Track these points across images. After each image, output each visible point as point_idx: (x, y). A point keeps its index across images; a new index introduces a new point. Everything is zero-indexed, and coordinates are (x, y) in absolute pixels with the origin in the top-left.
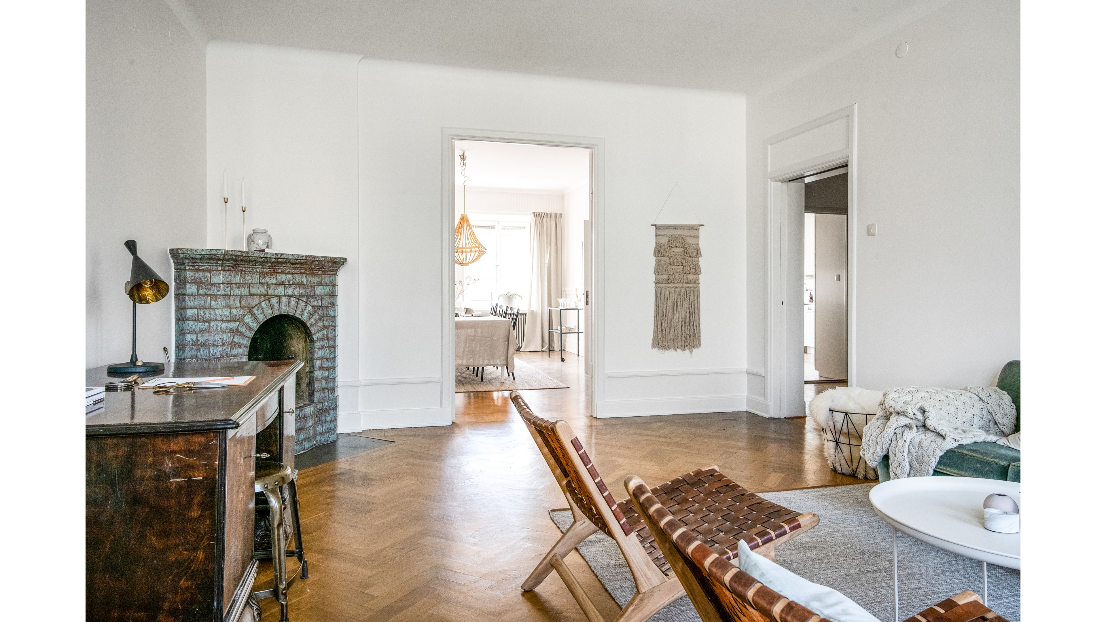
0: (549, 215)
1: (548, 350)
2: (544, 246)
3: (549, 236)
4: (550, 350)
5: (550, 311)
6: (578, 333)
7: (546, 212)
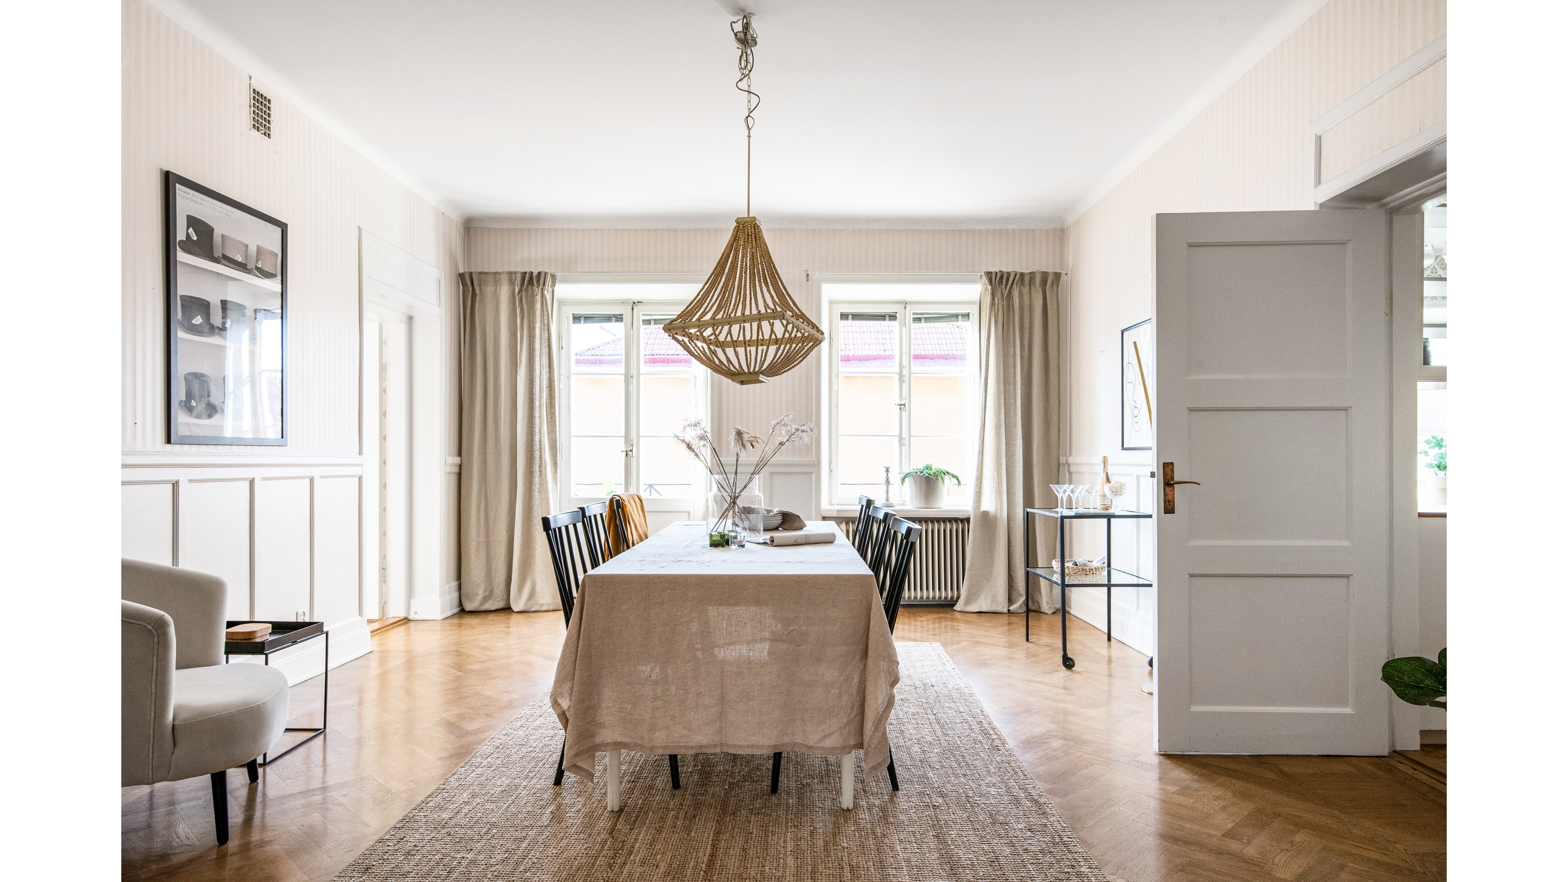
0: (1027, 279)
1: (1024, 609)
2: (1015, 355)
3: (1027, 331)
4: (1031, 611)
5: (1029, 520)
6: (1109, 586)
7: (1018, 270)
